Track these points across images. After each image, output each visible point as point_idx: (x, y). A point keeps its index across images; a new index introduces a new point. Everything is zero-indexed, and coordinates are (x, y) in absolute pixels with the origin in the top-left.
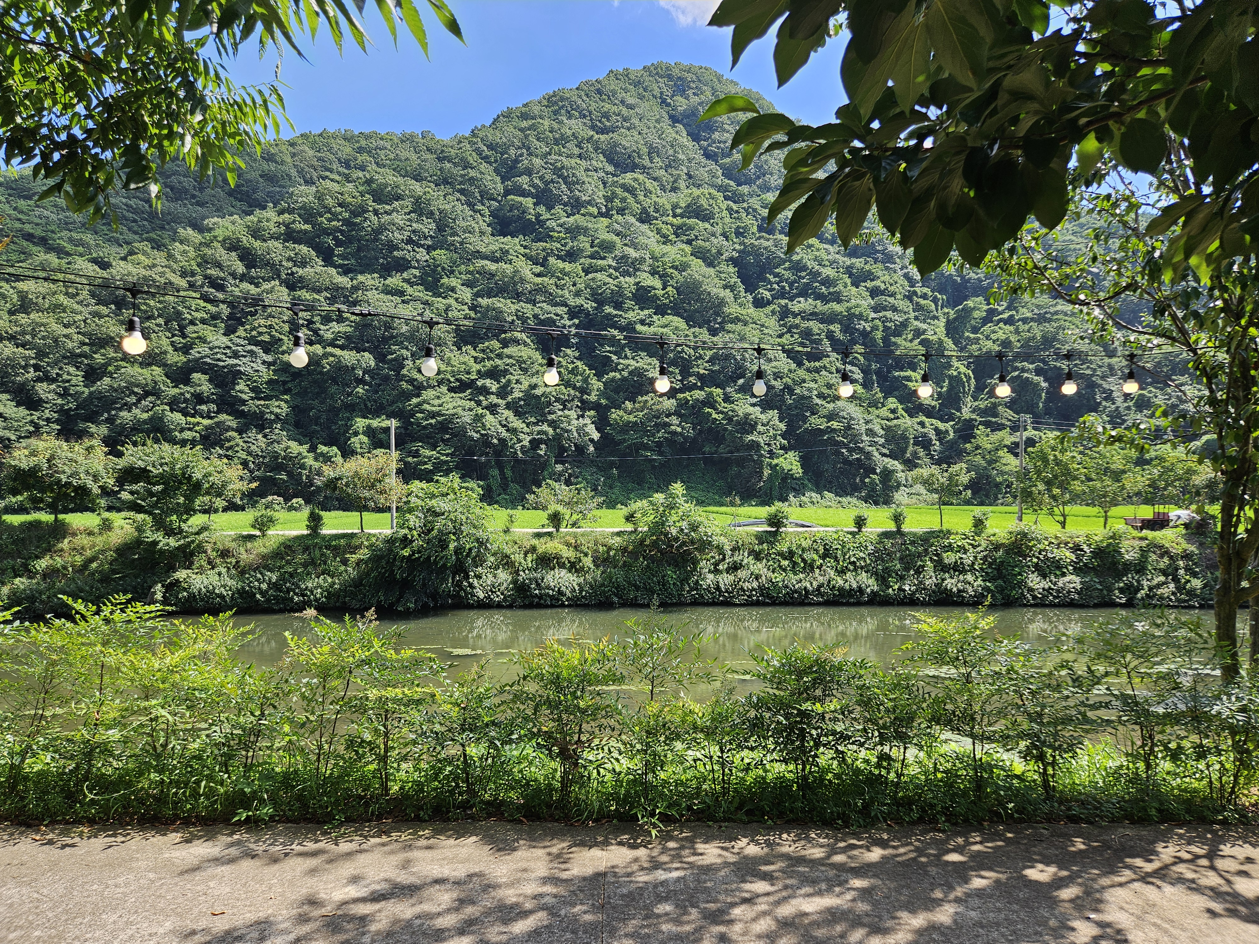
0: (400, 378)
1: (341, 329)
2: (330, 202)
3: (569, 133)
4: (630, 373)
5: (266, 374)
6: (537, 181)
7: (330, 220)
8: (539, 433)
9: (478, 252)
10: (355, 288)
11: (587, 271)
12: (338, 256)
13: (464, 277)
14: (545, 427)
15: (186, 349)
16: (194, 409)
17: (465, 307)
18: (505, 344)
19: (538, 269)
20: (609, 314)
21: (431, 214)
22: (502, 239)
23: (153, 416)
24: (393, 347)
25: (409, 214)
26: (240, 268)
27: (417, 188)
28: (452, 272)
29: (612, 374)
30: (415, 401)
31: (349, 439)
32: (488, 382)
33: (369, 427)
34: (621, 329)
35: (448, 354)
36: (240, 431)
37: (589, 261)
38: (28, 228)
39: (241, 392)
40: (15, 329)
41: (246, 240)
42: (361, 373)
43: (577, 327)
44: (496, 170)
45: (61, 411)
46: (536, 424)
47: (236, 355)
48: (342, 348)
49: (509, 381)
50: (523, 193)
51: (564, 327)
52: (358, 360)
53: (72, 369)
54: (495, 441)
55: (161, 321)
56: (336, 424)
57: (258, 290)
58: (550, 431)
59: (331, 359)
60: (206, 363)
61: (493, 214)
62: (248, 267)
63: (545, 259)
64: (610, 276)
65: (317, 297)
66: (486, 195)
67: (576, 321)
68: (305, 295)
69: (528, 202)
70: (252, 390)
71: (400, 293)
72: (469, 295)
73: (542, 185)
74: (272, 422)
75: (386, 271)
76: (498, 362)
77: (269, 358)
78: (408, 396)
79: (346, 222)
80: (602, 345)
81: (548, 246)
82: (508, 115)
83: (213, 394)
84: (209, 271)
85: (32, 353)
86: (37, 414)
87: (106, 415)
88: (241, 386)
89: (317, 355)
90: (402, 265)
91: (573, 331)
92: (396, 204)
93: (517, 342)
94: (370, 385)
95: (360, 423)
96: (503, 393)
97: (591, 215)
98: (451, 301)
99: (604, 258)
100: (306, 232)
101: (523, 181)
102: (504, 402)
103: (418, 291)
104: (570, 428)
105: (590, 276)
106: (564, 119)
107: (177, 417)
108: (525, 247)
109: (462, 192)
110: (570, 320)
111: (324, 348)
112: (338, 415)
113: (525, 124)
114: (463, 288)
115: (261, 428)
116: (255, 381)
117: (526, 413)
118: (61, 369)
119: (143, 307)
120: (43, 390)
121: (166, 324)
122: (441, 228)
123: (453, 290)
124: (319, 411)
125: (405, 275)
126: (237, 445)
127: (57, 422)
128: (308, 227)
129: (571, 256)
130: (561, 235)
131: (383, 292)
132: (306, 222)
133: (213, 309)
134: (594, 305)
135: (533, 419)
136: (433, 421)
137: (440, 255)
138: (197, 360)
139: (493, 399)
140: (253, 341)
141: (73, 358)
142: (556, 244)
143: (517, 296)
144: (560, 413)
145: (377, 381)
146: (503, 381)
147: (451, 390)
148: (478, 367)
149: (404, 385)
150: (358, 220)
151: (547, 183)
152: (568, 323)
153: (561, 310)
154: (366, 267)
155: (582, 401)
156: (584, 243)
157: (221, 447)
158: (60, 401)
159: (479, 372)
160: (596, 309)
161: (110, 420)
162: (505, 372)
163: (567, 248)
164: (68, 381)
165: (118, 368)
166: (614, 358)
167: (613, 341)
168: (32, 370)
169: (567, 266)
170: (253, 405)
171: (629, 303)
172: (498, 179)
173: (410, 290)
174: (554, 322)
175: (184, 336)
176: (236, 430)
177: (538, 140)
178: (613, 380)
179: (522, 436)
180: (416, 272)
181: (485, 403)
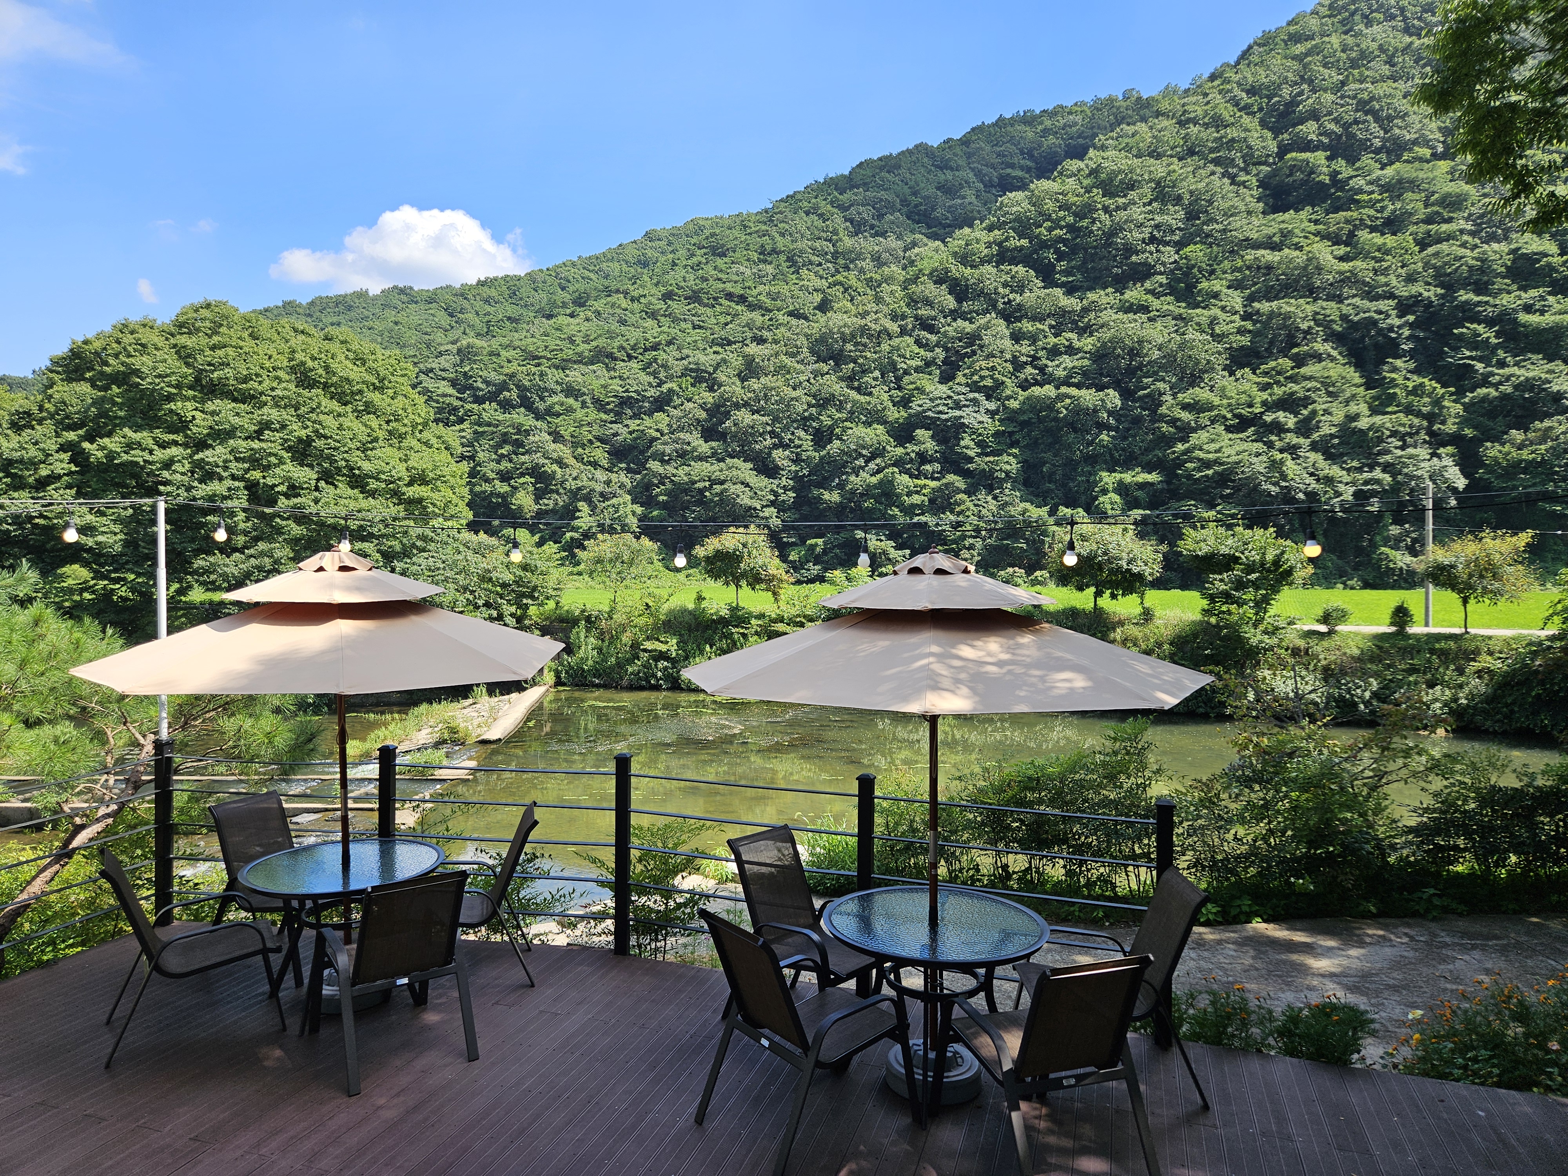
0: (1156, 418)
1: (1076, 363)
2: (1050, 205)
3: (1375, 45)
4: (1516, 387)
5: (991, 426)
6: (1332, 126)
7: (1050, 230)
8: (1366, 482)
9: (1247, 239)
10: (1085, 310)
11: (1423, 244)
12: (1060, 272)
13: (1229, 277)
14: (1378, 473)
15: (905, 403)
16: (918, 470)
17: (1237, 317)
18: (1300, 361)
19: (1342, 250)
20: (1467, 302)
21: (1178, 200)
22: (1280, 216)
23: (882, 480)
24: (1145, 380)
25: (1150, 204)
26: (950, 302)
27: (1159, 169)
28: (1212, 272)
29: (1482, 391)
30: (1180, 447)
31: (1096, 498)
32: (1281, 416)
33: (1121, 483)
34: (1490, 322)
35: (1221, 383)
36: (969, 492)
37: (1423, 228)
38: (729, 287)
39: (967, 447)
40: (749, 395)
41: (957, 270)
42: (1105, 415)
43: (1411, 326)
44: (1263, 124)
45: (796, 477)
46: (1360, 470)
47: (958, 406)
48: (1078, 386)
49: (1314, 413)
50: (1307, 146)
51: (1391, 329)
52: (1103, 400)
53: (802, 433)
54: (1301, 496)
55: (877, 373)
56: (1074, 480)
57: (973, 326)
58: (1387, 478)
59: (1068, 401)
60: (928, 417)
61: (1262, 184)
62: (959, 300)
63: (1352, 234)
64: (1464, 245)
65: (1041, 327)
66: (1251, 160)
67: (1411, 318)
68: (1027, 326)
69: (1319, 158)
70: (979, 444)
71: (1144, 309)
72: (1239, 300)
73: (1338, 130)
74: (1002, 481)
75: (1120, 284)
76: (1295, 387)
77: (992, 406)
78: (1169, 442)
79: (1071, 228)
80: (1456, 349)
81: (1355, 214)
82: (1267, 41)
83: (936, 451)
84: (919, 312)
85: (766, 419)
86: (776, 482)
87: (837, 481)
88: (966, 441)
89: (1049, 398)
90: (1143, 273)
91: (1406, 332)
92: (1132, 195)
93: (1318, 357)
94: (1116, 429)
95: (1108, 479)
96: (1305, 428)
97: (1421, 160)
98: (1216, 311)
99: (1449, 220)
100: (1022, 248)
101: (1310, 129)
102: (1308, 441)
103: (1167, 304)
104: (1419, 473)
105: (1431, 250)
106: (1361, 27)
107: (905, 478)
108: (1316, 222)
109: (1217, 162)
110: (1400, 317)
111: (1057, 388)
112: (1075, 470)
113: (1299, 49)
114: (1230, 291)
115: (990, 489)
116: (980, 435)
117: (1342, 455)
118: (793, 434)
119: (861, 361)
120: (779, 456)
121: (883, 376)
122: (1191, 215)
123: (1216, 295)
124: (1054, 465)
125: (1148, 285)
126: (968, 509)
127: (793, 489)
128: (1024, 242)
129: (1393, 225)
130: (1375, 196)
131: (1120, 310)
132: (1021, 237)
133: (929, 355)
134: (1439, 291)
135: (1355, 464)
136: (1210, 472)
137: (1196, 252)
138: (918, 414)
139: (1292, 439)
140: (975, 387)
141: (804, 422)
142: (1366, 211)
143: (1312, 292)
144: (1399, 452)
145: (1126, 425)
146: (1305, 412)
147: (1229, 429)
148: (1265, 396)
149: (1165, 428)
150: (1085, 223)
151: (1346, 126)
152: (1397, 322)
153: (1384, 305)
154: (1095, 282)
155: (1431, 433)
156: (1413, 202)
157: (952, 512)
158: (793, 468)
159: (1264, 403)
160: (1442, 296)
161: (841, 486)
162: (1306, 401)
163: (1386, 214)
164: (800, 446)
165: (844, 430)
166: (1479, 366)
167: (1474, 343)
168: (768, 437)
169: (1390, 240)
170: (981, 463)
171: (1500, 283)
172: (1269, 134)
173: (1155, 303)
174: (1375, 323)
175: (899, 388)
176: (965, 492)
177: (1325, 66)
178: (1485, 399)
179: (1341, 488)
180: (1163, 279)
181: (1278, 444)
